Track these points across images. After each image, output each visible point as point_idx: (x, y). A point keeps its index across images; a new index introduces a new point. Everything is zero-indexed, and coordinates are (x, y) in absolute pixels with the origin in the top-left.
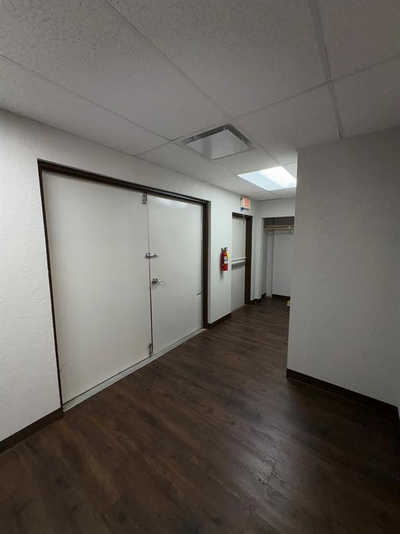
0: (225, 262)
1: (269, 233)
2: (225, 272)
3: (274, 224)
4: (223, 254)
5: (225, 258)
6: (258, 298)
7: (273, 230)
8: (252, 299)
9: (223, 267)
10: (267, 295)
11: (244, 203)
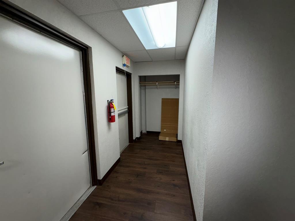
0: (112, 114)
1: (142, 88)
2: (112, 124)
3: (145, 81)
4: (110, 106)
5: (112, 110)
6: (138, 136)
7: (145, 86)
8: (134, 139)
9: (111, 119)
10: (143, 132)
11: (125, 60)
